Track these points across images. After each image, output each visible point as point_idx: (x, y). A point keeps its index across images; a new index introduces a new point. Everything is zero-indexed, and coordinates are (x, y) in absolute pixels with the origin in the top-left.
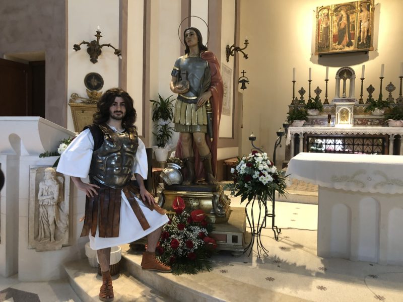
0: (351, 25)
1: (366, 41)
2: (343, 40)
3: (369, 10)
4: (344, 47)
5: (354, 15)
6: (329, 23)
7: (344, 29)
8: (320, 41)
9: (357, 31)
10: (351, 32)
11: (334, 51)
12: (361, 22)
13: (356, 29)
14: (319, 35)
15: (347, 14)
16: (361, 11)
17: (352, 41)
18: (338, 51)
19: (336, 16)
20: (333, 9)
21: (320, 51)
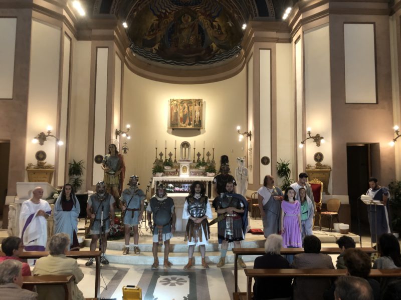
0: (190, 113)
1: (199, 123)
3: (199, 105)
4: (187, 125)
6: (178, 110)
10: (190, 117)
11: (181, 127)
12: (195, 111)
14: (172, 116)
15: (188, 106)
17: (191, 122)
20: (180, 101)
21: (173, 127)
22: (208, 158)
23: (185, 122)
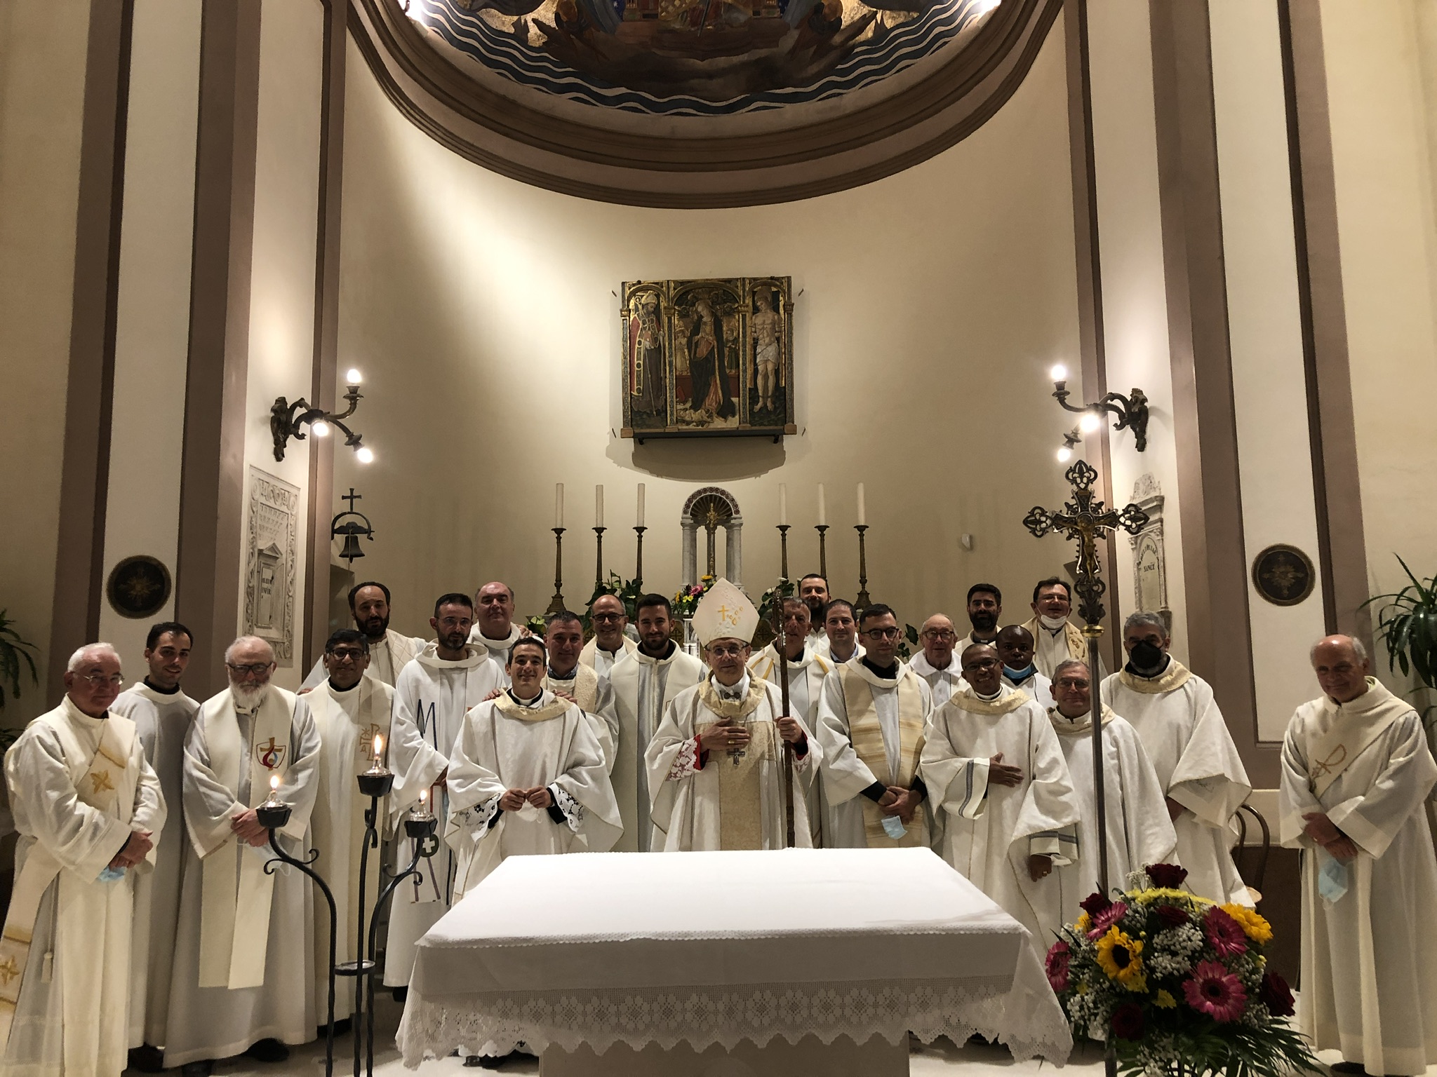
0: (726, 350)
1: (773, 403)
2: (706, 394)
3: (776, 310)
4: (710, 416)
5: (736, 322)
6: (663, 336)
7: (709, 358)
8: (635, 393)
9: (745, 371)
10: (728, 371)
11: (684, 427)
12: (756, 342)
13: (744, 364)
14: (631, 373)
15: (714, 314)
16: (756, 310)
17: (735, 400)
18: (691, 427)
19: (683, 316)
20: (672, 292)
21: (638, 426)
23: (703, 400)
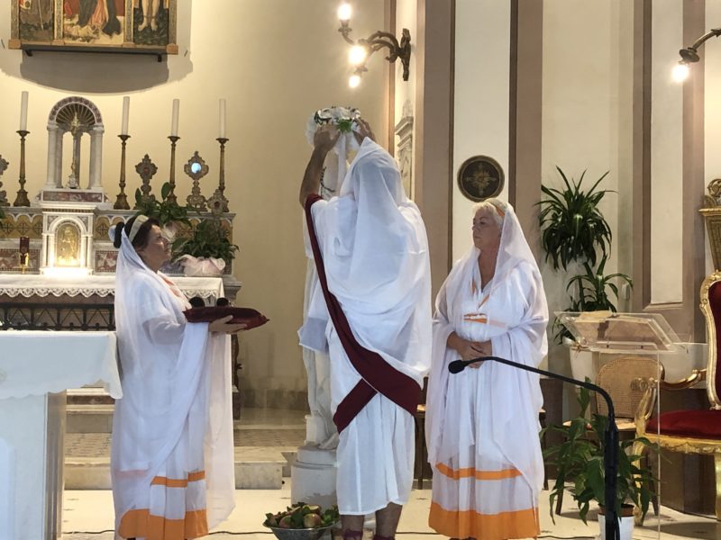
1: (157, 24)
2: (93, 11)
4: (96, 32)
8: (24, 7)
11: (69, 42)
17: (120, 18)
18: (78, 42)
21: (25, 38)
22: (196, 189)
23: (89, 17)
